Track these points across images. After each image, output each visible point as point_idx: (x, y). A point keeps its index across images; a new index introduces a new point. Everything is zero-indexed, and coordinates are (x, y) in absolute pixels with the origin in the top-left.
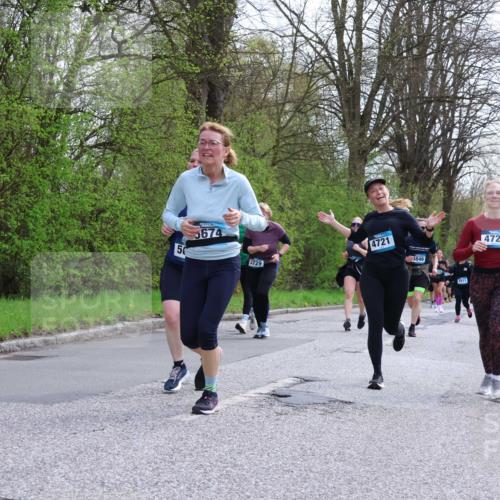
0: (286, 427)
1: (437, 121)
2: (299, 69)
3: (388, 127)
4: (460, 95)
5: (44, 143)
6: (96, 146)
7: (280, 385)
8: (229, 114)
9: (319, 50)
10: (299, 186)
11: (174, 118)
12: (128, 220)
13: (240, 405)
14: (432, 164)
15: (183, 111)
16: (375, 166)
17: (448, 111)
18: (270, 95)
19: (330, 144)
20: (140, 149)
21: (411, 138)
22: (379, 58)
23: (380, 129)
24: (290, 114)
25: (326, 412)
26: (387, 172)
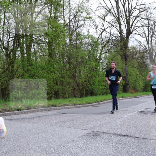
0: (144, 118)
2: (141, 51)
5: (96, 68)
6: (105, 68)
7: (142, 110)
8: (129, 61)
9: (144, 47)
10: (143, 73)
11: (119, 62)
13: (135, 114)
18: (136, 56)
24: (140, 60)
25: (151, 115)
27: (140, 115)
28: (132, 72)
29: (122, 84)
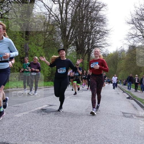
0: (45, 118)
1: (86, 38)
2: (50, 23)
3: (74, 39)
4: (92, 31)
7: (44, 107)
8: (32, 34)
9: (56, 18)
10: (50, 54)
11: (17, 35)
14: (85, 49)
15: (19, 33)
16: (70, 49)
17: (89, 35)
19: (59, 43)
21: (80, 42)
22: (71, 21)
23: (71, 40)
24: (48, 35)
25: (55, 114)
26: (73, 51)
28: (34, 52)
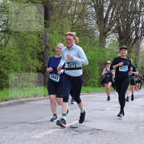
1: (133, 21)
2: (80, 2)
3: (114, 23)
4: (142, 10)
8: (53, 19)
12: (14, 60)
14: (131, 37)
16: (110, 39)
17: (138, 17)
18: (69, 12)
19: (92, 30)
20: (19, 33)
21: (123, 27)
23: (111, 24)
24: (77, 19)
25: (91, 134)
26: (114, 41)
27: (67, 134)
29: (37, 68)
